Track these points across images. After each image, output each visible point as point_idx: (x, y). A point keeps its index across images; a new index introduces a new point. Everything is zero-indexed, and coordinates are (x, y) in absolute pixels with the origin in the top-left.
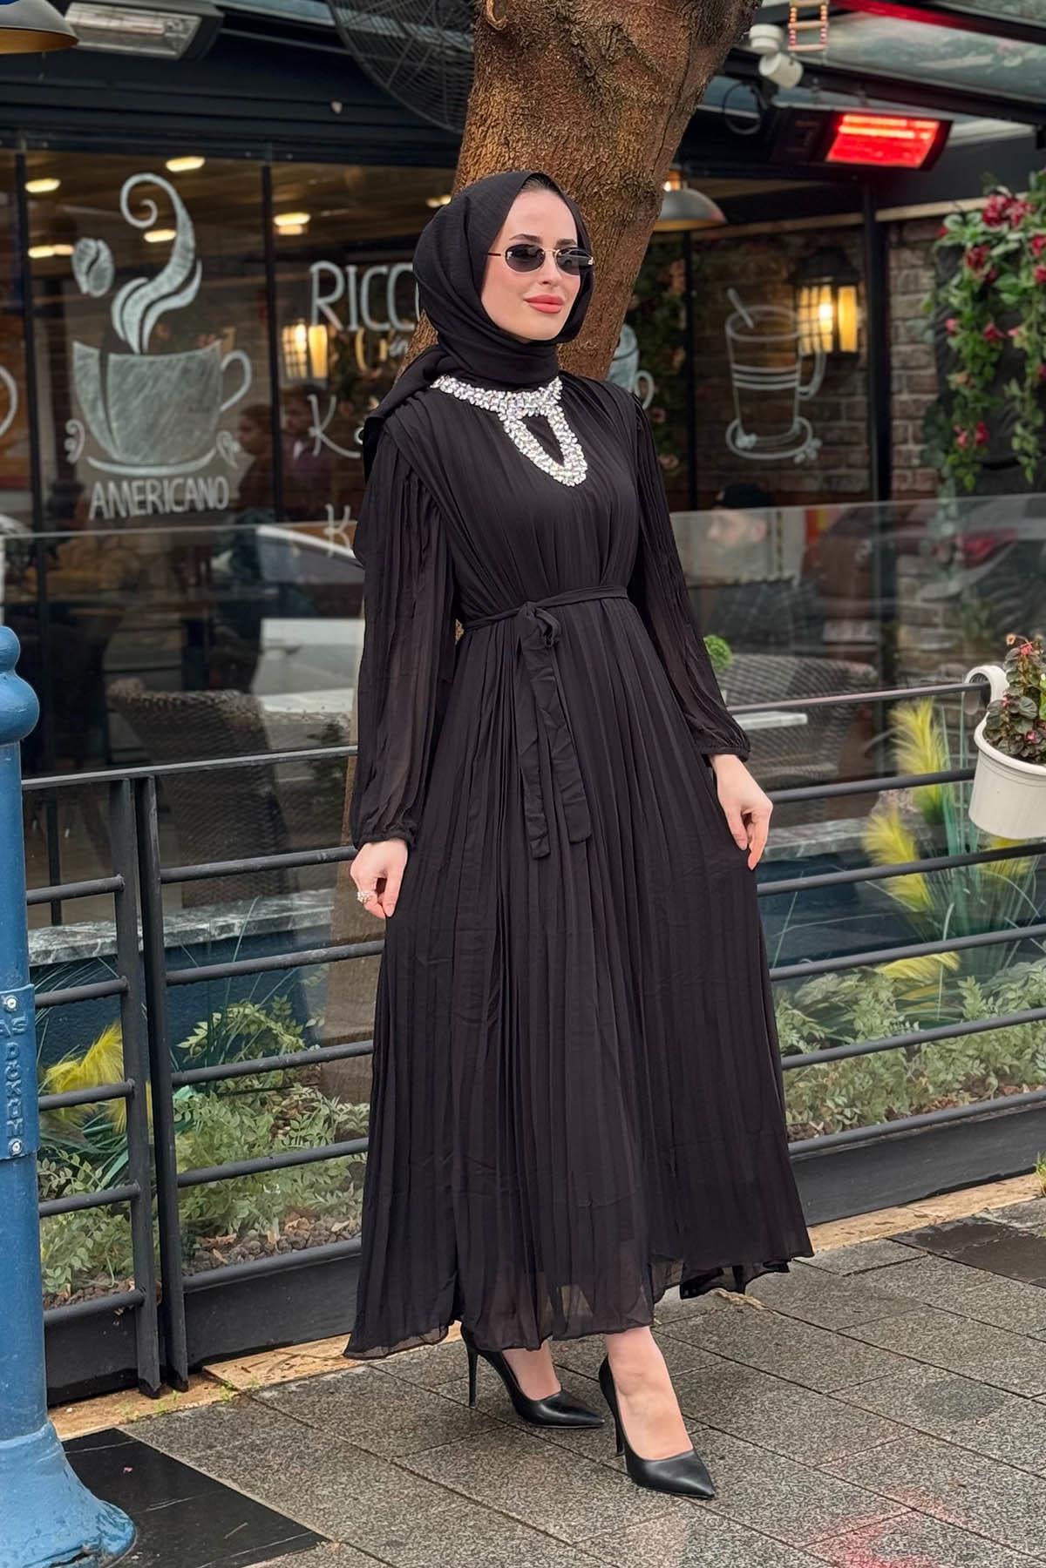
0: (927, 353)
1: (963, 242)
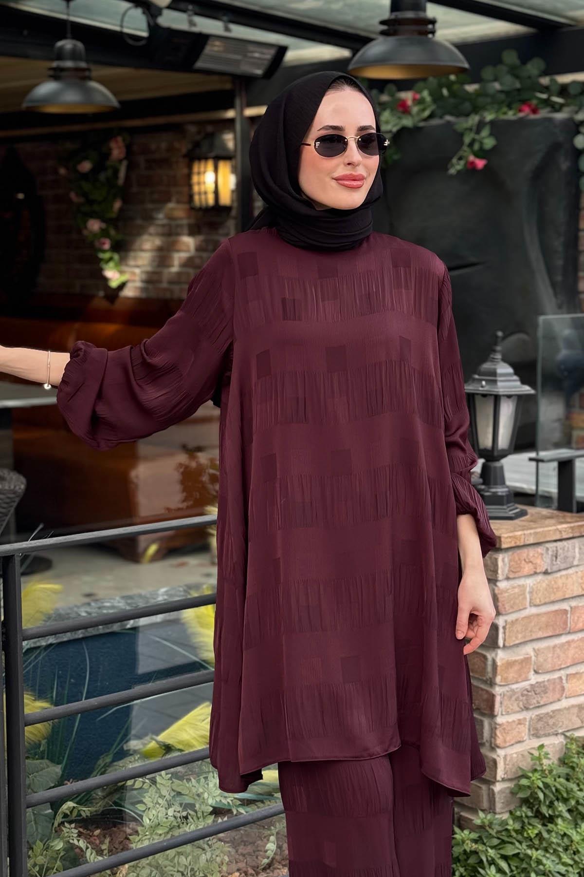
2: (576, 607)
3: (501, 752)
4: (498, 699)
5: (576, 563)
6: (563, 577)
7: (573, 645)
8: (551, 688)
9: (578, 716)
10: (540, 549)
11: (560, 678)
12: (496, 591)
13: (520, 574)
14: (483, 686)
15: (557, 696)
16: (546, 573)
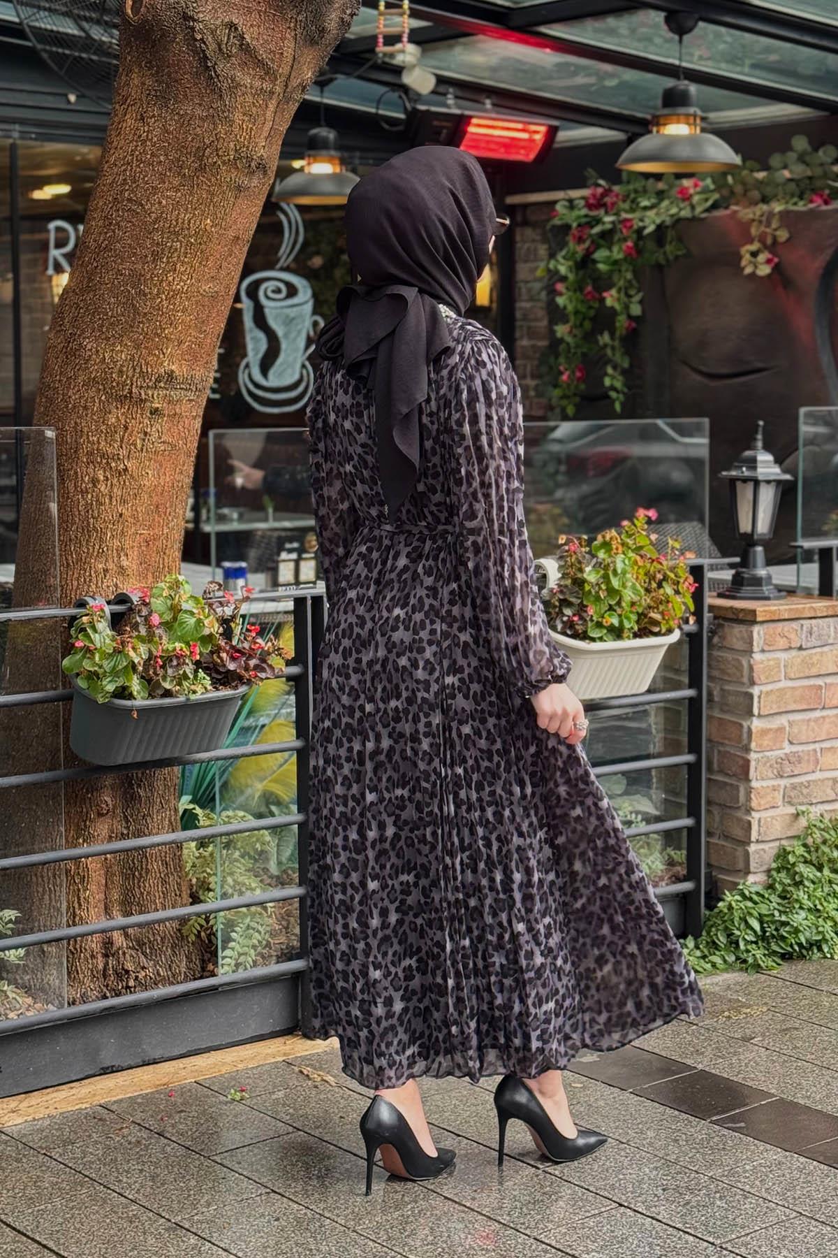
0: (542, 308)
1: (570, 222)
2: (831, 684)
3: (753, 814)
4: (753, 764)
5: (831, 641)
6: (818, 657)
7: (827, 720)
8: (806, 758)
9: (832, 789)
10: (795, 625)
11: (815, 750)
12: (752, 662)
13: (775, 648)
14: (738, 753)
15: (811, 767)
16: (800, 648)
